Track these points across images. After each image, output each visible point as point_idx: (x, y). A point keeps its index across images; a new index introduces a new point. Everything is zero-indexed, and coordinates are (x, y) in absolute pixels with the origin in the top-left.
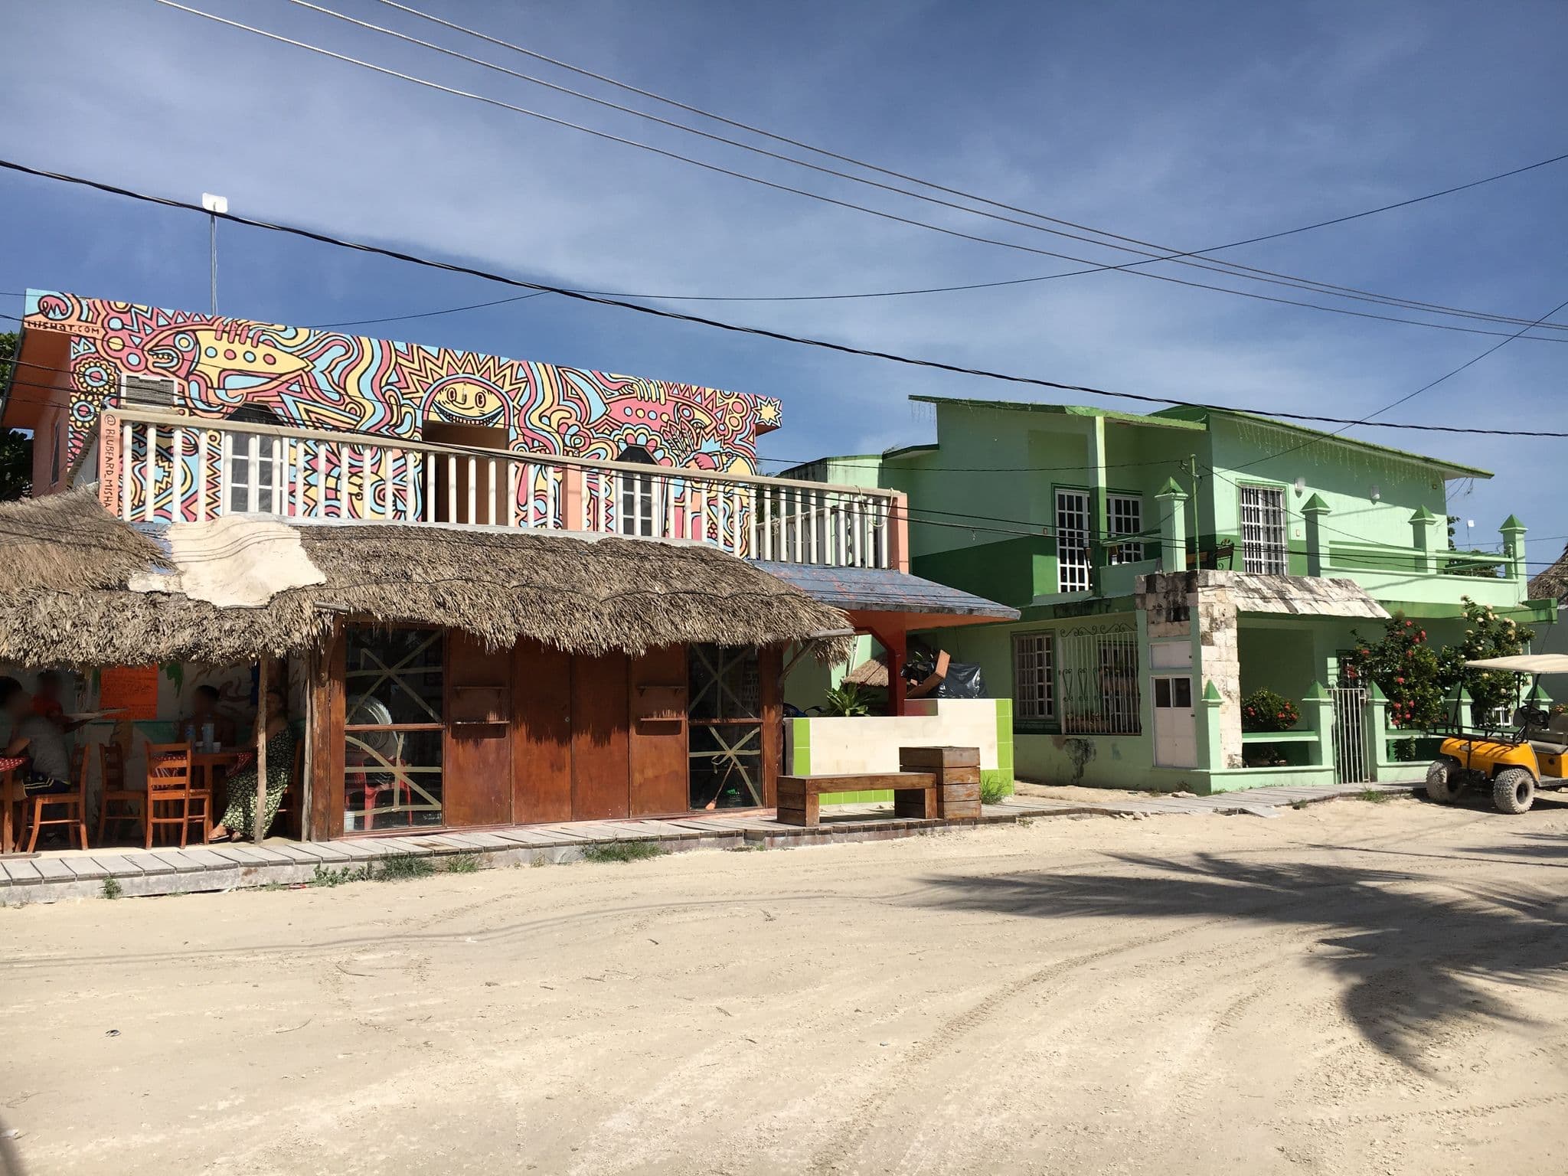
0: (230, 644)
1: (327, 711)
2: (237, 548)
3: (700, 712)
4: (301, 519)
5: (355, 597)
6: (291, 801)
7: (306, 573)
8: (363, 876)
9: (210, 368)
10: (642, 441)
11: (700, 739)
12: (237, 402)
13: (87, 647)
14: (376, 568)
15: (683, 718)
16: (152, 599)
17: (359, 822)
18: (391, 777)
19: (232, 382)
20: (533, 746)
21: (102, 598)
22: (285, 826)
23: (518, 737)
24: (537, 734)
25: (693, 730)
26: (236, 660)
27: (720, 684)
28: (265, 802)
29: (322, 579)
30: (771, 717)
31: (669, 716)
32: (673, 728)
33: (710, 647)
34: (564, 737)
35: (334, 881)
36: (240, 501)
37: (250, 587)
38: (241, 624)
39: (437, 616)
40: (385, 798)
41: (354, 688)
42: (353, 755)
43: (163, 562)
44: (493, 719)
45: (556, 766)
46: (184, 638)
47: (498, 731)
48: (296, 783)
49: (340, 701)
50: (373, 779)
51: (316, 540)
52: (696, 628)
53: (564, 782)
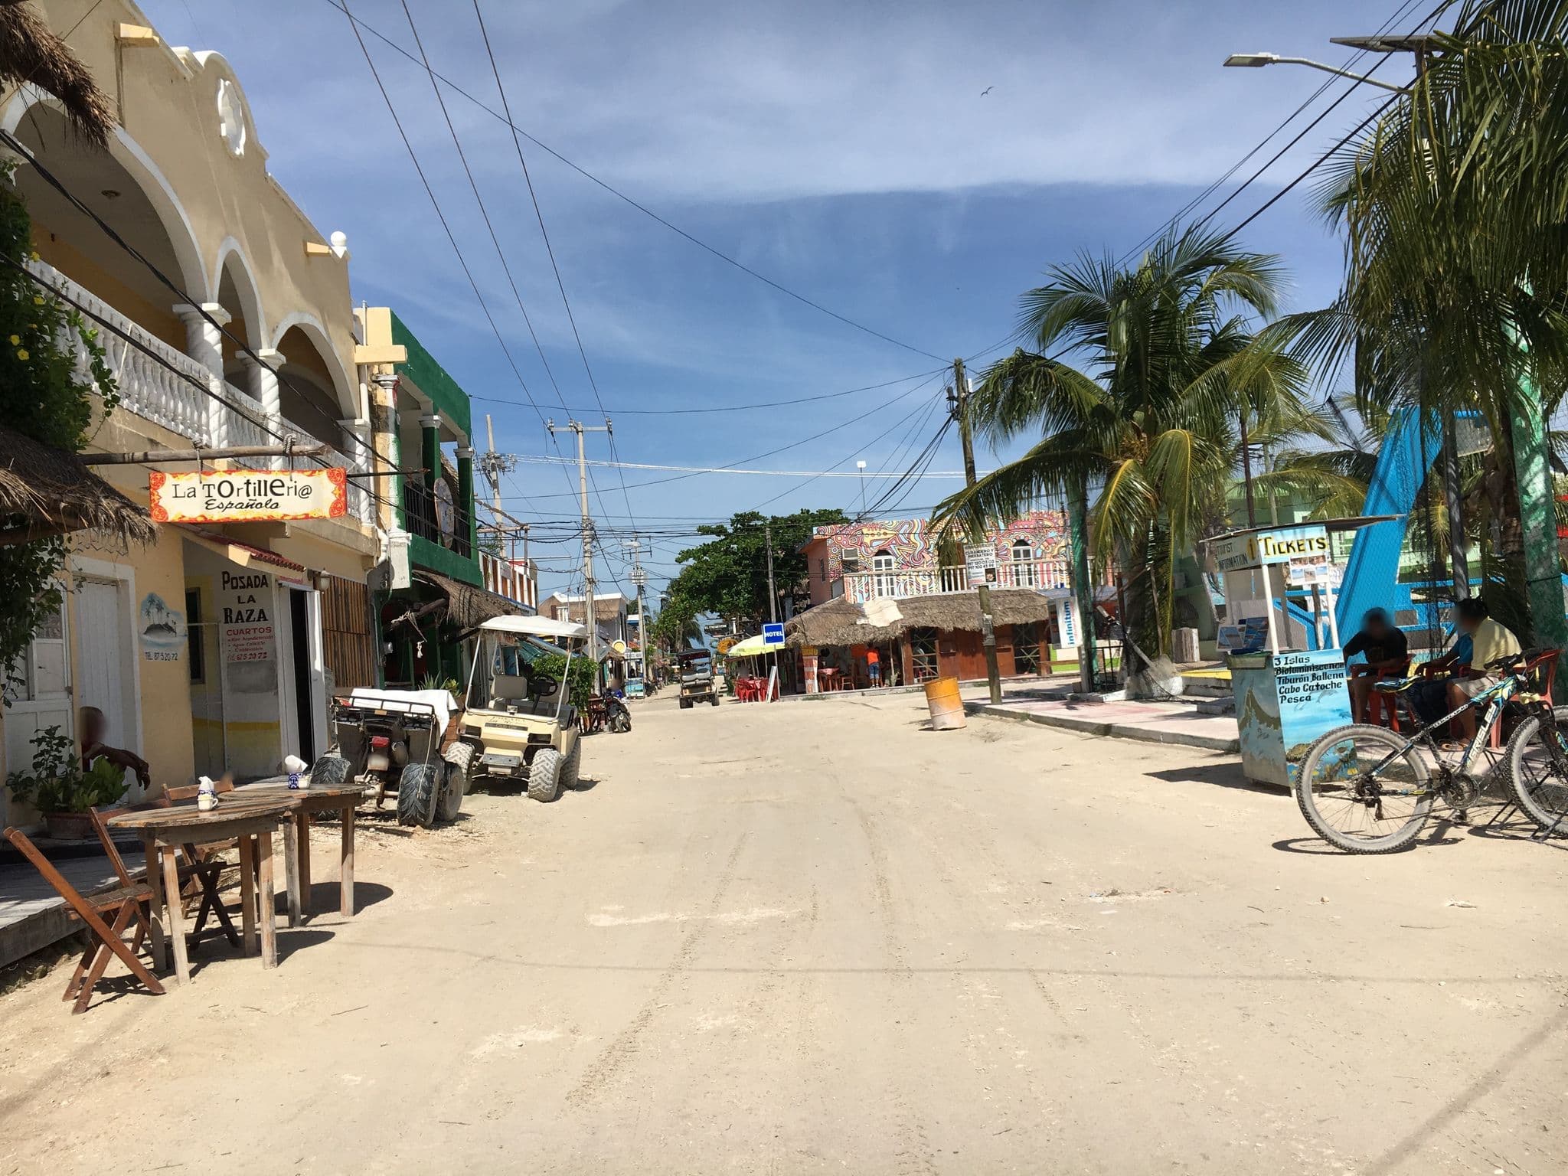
0: (882, 637)
1: (907, 652)
2: (881, 610)
3: (1017, 645)
4: (896, 597)
5: (910, 622)
6: (900, 676)
7: (899, 616)
8: (917, 691)
9: (867, 540)
10: (1022, 538)
11: (1018, 653)
12: (876, 551)
13: (851, 641)
14: (916, 612)
15: (1011, 647)
16: (863, 626)
17: (919, 681)
18: (925, 669)
19: (874, 544)
20: (964, 658)
21: (851, 628)
22: (899, 683)
23: (960, 655)
24: (965, 654)
25: (1015, 650)
26: (884, 641)
27: (1024, 636)
28: (894, 677)
29: (902, 617)
30: (1043, 644)
31: (1006, 647)
32: (1008, 650)
33: (1013, 625)
34: (973, 655)
35: (910, 692)
36: (880, 594)
37: (885, 621)
38: (884, 632)
39: (932, 625)
40: (925, 674)
41: (913, 645)
42: (915, 663)
43: (864, 616)
44: (952, 651)
45: (972, 663)
46: (871, 636)
47: (954, 654)
48: (901, 671)
49: (910, 648)
50: (921, 669)
51: (901, 604)
52: (1009, 620)
53: (975, 668)
